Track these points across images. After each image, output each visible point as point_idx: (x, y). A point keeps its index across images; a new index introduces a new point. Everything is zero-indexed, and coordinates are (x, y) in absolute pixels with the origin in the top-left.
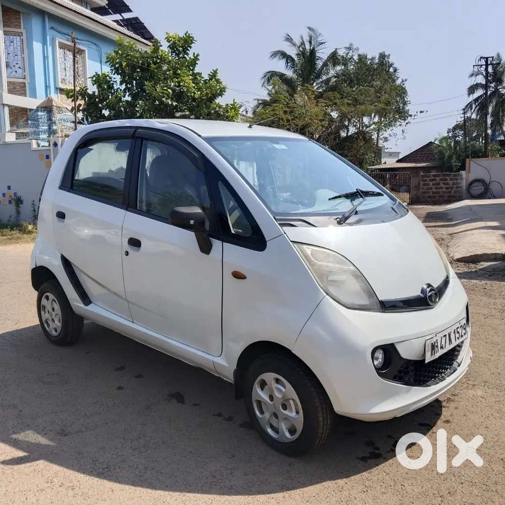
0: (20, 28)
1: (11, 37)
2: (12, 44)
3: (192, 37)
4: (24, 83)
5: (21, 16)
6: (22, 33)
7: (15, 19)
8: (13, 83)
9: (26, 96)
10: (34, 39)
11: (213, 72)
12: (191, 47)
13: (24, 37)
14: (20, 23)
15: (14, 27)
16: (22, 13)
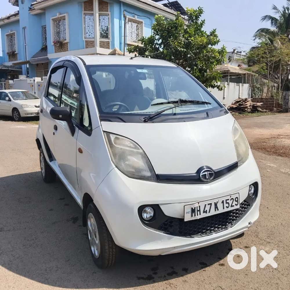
0: (108, 11)
1: (104, 17)
2: (104, 20)
3: (202, 10)
4: (109, 42)
5: (109, 5)
6: (109, 14)
7: (105, 6)
8: (103, 42)
9: (109, 49)
10: (115, 17)
11: (213, 30)
12: (201, 16)
13: (110, 16)
14: (108, 9)
15: (105, 11)
16: (109, 3)
